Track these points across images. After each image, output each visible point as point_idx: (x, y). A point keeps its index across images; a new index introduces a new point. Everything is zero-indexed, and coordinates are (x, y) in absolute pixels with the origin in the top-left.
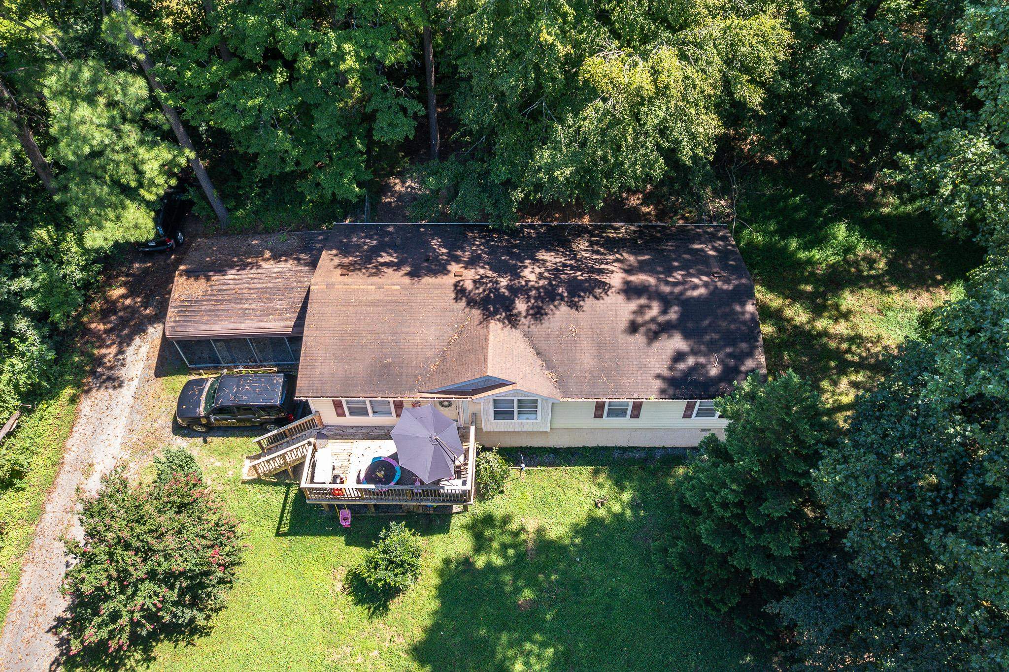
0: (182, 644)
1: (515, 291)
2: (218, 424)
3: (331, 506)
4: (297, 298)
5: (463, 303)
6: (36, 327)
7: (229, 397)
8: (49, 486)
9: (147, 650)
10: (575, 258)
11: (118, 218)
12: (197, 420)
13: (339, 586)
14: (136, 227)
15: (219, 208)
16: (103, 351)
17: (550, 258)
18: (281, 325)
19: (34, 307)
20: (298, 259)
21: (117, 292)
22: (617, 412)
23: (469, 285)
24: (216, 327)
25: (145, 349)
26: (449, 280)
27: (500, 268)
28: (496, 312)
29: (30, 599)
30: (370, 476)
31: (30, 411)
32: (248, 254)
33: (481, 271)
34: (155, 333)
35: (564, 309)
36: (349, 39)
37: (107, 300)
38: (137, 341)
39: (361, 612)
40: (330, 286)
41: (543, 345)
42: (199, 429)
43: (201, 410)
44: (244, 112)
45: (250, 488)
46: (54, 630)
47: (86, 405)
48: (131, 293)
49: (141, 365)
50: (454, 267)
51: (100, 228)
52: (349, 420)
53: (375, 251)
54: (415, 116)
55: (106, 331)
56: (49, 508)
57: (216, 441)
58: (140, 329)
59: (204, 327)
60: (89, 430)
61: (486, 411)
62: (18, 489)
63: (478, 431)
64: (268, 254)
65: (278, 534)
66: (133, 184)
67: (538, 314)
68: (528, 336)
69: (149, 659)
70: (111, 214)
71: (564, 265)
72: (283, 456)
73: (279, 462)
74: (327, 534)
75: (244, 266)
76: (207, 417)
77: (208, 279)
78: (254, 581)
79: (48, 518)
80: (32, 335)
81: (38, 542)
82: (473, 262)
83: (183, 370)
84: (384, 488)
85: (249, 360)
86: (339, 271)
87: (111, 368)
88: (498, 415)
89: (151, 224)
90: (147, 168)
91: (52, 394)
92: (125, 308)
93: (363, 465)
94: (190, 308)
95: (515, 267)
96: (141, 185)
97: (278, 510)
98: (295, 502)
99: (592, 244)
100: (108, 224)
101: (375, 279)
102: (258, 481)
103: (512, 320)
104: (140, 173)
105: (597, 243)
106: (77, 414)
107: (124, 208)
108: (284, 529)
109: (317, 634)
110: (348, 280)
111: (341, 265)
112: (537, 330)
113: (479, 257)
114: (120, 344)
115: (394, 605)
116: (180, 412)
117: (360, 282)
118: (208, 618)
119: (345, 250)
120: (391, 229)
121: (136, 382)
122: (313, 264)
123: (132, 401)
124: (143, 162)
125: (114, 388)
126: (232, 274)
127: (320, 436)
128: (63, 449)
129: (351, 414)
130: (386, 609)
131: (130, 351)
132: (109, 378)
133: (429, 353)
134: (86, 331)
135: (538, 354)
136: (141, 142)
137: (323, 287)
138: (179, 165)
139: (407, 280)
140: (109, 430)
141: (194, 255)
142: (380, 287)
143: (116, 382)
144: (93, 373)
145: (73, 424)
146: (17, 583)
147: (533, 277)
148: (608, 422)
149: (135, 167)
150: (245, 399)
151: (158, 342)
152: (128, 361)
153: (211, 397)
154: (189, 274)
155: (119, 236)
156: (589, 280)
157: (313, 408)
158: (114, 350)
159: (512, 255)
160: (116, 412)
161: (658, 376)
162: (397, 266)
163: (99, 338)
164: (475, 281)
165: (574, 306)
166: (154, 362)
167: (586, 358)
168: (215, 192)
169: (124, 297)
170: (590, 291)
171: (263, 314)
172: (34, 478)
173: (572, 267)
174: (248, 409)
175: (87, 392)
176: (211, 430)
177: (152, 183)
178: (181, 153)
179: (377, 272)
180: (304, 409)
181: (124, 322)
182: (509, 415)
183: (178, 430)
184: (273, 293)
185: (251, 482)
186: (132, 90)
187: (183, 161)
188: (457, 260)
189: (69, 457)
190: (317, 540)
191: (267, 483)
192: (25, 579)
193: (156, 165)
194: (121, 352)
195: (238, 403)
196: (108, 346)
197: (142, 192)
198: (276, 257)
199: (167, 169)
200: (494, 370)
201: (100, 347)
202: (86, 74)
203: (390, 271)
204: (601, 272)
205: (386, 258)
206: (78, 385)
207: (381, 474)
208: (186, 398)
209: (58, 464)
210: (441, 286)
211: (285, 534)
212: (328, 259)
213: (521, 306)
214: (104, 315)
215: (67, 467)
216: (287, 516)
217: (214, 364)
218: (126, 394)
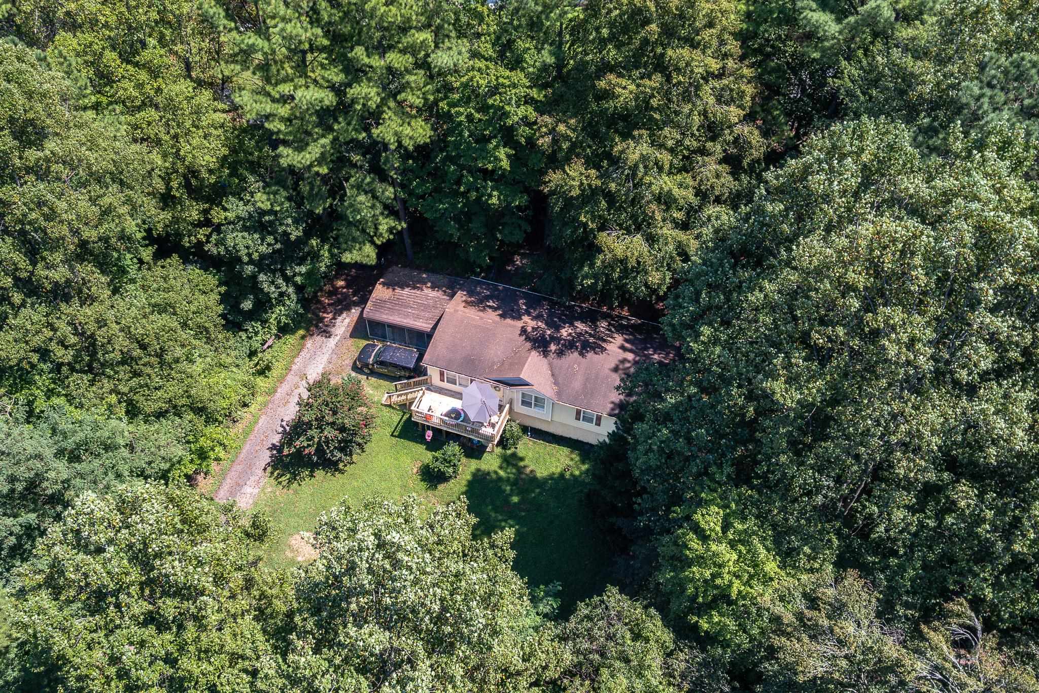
0: (329, 474)
1: (552, 338)
2: (377, 370)
3: (423, 425)
4: (437, 313)
5: (524, 337)
6: (296, 293)
7: (387, 357)
8: (281, 379)
9: (312, 472)
10: (595, 330)
11: (360, 249)
12: (367, 365)
13: (415, 470)
14: (368, 256)
15: (409, 251)
16: (325, 315)
17: (581, 326)
18: (424, 325)
19: (299, 283)
20: (445, 292)
21: (341, 283)
22: (588, 419)
23: (529, 329)
24: (391, 318)
25: (347, 321)
26: (519, 324)
27: (550, 324)
28: (539, 347)
29: (262, 431)
30: (448, 414)
31: (280, 338)
32: (419, 282)
33: (540, 324)
34: (355, 312)
35: (576, 354)
36: (497, 189)
37: (333, 286)
38: (344, 315)
39: (423, 485)
40: (456, 311)
41: (556, 372)
42: (366, 371)
43: (371, 361)
44: (437, 210)
45: (384, 408)
46: (271, 449)
47: (309, 343)
48: (347, 287)
49: (343, 329)
50: (526, 318)
51: (351, 252)
52: (446, 385)
53: (487, 298)
54: (525, 232)
55: (329, 304)
56: (279, 390)
57: (373, 380)
58: (348, 308)
59: (385, 316)
60: (308, 356)
61: (518, 399)
62: (266, 376)
63: (511, 409)
64: (429, 285)
65: (392, 435)
66: (372, 234)
67: (560, 353)
68: (550, 365)
69: (312, 476)
70: (358, 246)
71: (586, 332)
72: (406, 394)
73: (404, 397)
74: (417, 442)
75: (414, 288)
76: (373, 365)
77: (394, 289)
78: (373, 455)
79: (278, 395)
80: (294, 297)
81: (270, 406)
82: (538, 318)
83: (366, 337)
84: (454, 422)
85: (403, 341)
86: (464, 304)
87: (327, 326)
88: (524, 403)
89: (375, 257)
90: (381, 227)
91: (292, 331)
92: (342, 293)
93: (446, 409)
94: (380, 304)
95: (560, 326)
96: (375, 235)
97: (396, 424)
98: (405, 422)
99: (610, 324)
100: (355, 252)
101: (481, 314)
102: (390, 406)
103: (545, 353)
104: (377, 229)
105: (613, 325)
106: (303, 346)
107: (364, 244)
108: (396, 434)
109: (398, 489)
110: (466, 310)
111: (465, 301)
112: (557, 362)
113: (542, 316)
114: (335, 314)
115: (441, 487)
116: (359, 358)
117: (473, 314)
118: (345, 466)
119: (471, 293)
120: (500, 288)
121: (338, 337)
122: (452, 296)
123: (334, 347)
124: (380, 224)
125: (326, 337)
126: (407, 291)
127: (428, 389)
128: (292, 362)
129: (448, 382)
130: (436, 488)
131: (340, 319)
132: (325, 331)
133: (496, 360)
134: (319, 302)
135: (553, 375)
136: (382, 214)
137: (452, 311)
138: (397, 229)
139: (498, 319)
140: (318, 359)
141: (390, 276)
142: (481, 318)
143: (328, 334)
144: (317, 326)
145: (301, 350)
146: (256, 422)
147: (565, 334)
148: (582, 424)
149: (375, 225)
150: (395, 360)
151: (355, 319)
152: (337, 324)
153: (378, 355)
154: (384, 284)
155: (358, 259)
156: (595, 343)
157: (429, 372)
158: (330, 316)
159: (560, 318)
160: (325, 350)
161: (613, 403)
162: (495, 309)
163: (324, 307)
164: (533, 328)
165: (582, 354)
166: (351, 329)
167: (577, 384)
168: (409, 241)
169: (343, 288)
170: (593, 349)
171: (418, 317)
172: (275, 373)
173: (590, 335)
174: (395, 366)
175: (312, 335)
176: (373, 373)
177: (381, 235)
178: (400, 223)
179: (484, 310)
180: (424, 372)
181: (339, 302)
182: (528, 404)
183: (355, 368)
184: (426, 307)
185: (386, 405)
186: (387, 193)
187: (400, 228)
188: (529, 314)
189: (294, 367)
190: (411, 444)
191: (393, 408)
192: (261, 422)
193: (386, 227)
194: (334, 318)
195: (391, 361)
196: (328, 313)
197: (375, 238)
198: (433, 288)
199: (390, 230)
200: (524, 376)
201: (324, 312)
202: (368, 180)
203: (490, 310)
204: (605, 341)
205: (491, 303)
206: (308, 330)
207: (453, 416)
208: (364, 352)
209: (288, 369)
210: (514, 326)
211: (395, 436)
212: (460, 296)
213: (553, 347)
214: (330, 294)
215: (292, 372)
216: (400, 427)
217: (383, 338)
218: (332, 342)
